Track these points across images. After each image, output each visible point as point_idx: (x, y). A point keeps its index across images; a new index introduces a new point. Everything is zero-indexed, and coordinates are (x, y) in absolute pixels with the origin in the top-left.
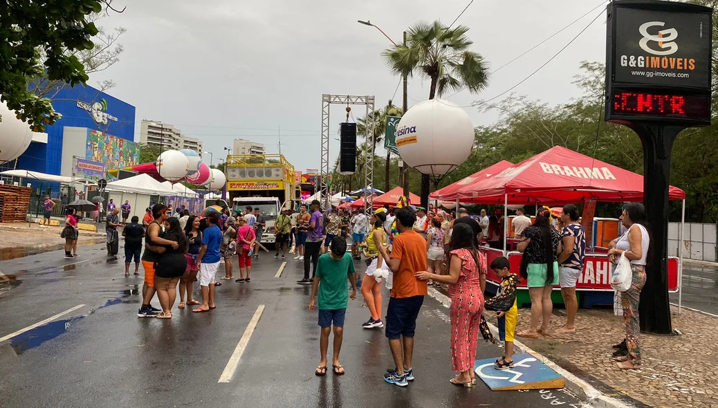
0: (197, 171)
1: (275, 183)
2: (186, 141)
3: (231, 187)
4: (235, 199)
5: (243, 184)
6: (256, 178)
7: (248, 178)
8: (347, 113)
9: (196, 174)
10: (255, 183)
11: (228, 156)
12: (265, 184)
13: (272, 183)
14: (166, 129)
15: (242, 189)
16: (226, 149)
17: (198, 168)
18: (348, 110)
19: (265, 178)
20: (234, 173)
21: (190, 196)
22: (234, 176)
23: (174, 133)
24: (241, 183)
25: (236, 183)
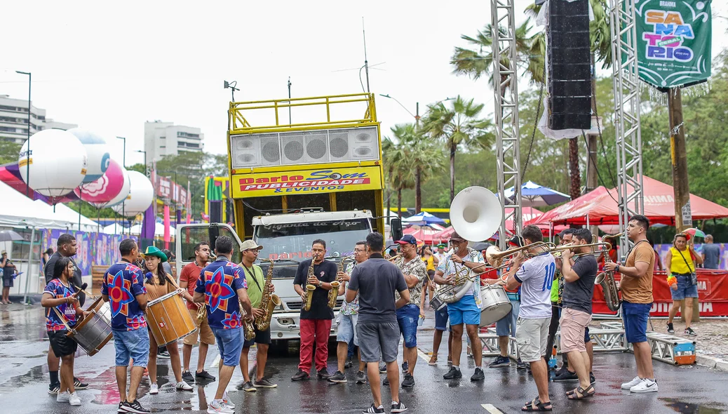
0: (102, 176)
1: (360, 171)
3: (243, 189)
4: (256, 221)
5: (274, 179)
6: (307, 160)
7: (284, 161)
9: (100, 181)
10: (307, 175)
11: (232, 105)
12: (333, 176)
13: (351, 171)
14: (20, 109)
15: (270, 193)
16: (226, 85)
17: (104, 169)
19: (329, 159)
20: (246, 151)
21: (89, 230)
22: (247, 159)
23: (35, 116)
24: (269, 176)
25: (256, 177)
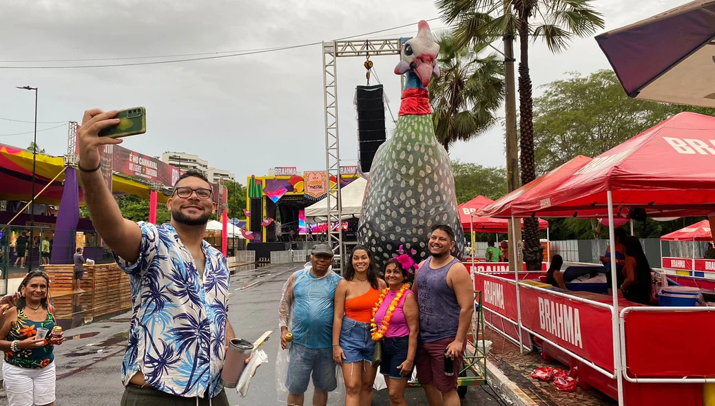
2: (215, 174)
8: (366, 70)
14: (190, 160)
18: (368, 65)
23: (201, 165)
